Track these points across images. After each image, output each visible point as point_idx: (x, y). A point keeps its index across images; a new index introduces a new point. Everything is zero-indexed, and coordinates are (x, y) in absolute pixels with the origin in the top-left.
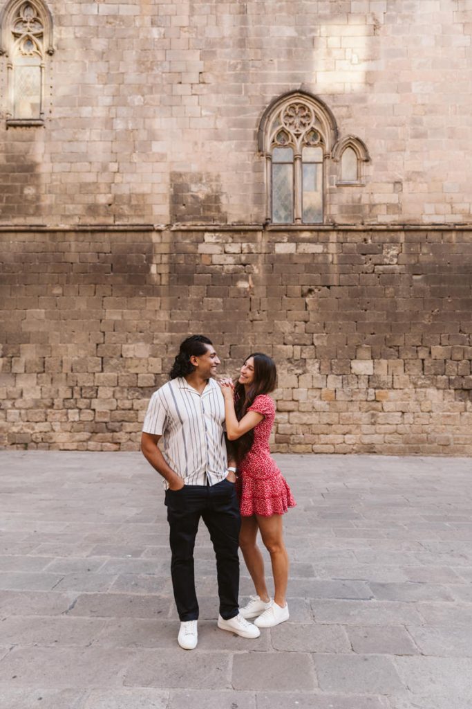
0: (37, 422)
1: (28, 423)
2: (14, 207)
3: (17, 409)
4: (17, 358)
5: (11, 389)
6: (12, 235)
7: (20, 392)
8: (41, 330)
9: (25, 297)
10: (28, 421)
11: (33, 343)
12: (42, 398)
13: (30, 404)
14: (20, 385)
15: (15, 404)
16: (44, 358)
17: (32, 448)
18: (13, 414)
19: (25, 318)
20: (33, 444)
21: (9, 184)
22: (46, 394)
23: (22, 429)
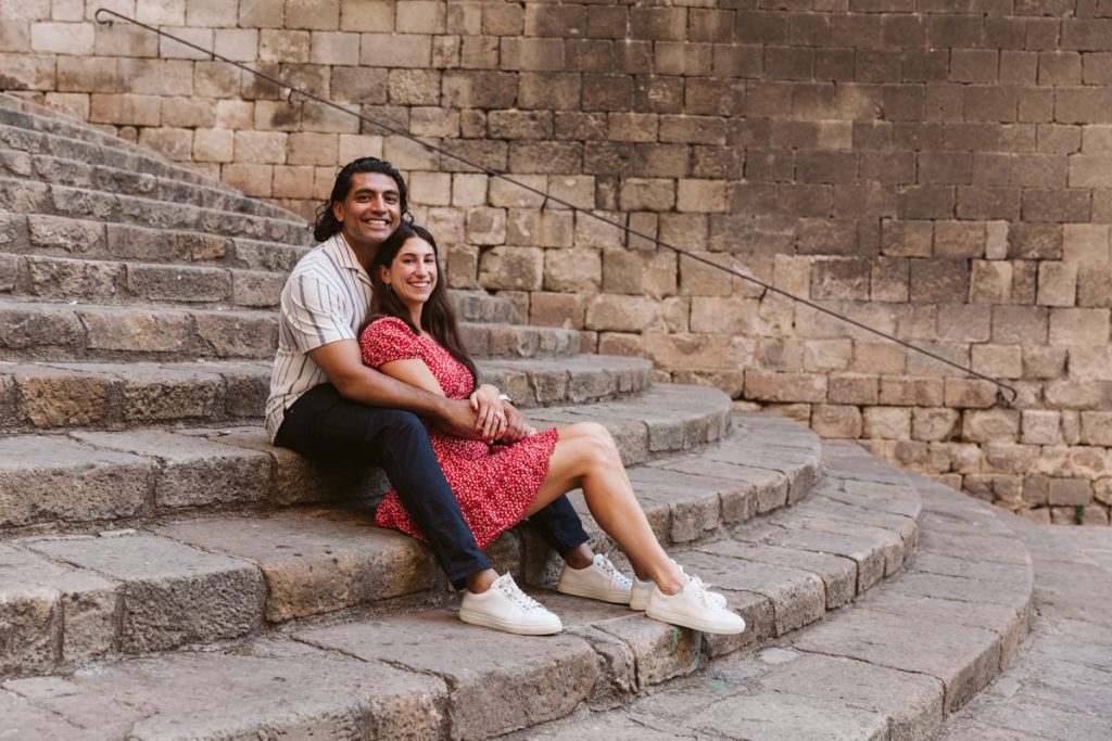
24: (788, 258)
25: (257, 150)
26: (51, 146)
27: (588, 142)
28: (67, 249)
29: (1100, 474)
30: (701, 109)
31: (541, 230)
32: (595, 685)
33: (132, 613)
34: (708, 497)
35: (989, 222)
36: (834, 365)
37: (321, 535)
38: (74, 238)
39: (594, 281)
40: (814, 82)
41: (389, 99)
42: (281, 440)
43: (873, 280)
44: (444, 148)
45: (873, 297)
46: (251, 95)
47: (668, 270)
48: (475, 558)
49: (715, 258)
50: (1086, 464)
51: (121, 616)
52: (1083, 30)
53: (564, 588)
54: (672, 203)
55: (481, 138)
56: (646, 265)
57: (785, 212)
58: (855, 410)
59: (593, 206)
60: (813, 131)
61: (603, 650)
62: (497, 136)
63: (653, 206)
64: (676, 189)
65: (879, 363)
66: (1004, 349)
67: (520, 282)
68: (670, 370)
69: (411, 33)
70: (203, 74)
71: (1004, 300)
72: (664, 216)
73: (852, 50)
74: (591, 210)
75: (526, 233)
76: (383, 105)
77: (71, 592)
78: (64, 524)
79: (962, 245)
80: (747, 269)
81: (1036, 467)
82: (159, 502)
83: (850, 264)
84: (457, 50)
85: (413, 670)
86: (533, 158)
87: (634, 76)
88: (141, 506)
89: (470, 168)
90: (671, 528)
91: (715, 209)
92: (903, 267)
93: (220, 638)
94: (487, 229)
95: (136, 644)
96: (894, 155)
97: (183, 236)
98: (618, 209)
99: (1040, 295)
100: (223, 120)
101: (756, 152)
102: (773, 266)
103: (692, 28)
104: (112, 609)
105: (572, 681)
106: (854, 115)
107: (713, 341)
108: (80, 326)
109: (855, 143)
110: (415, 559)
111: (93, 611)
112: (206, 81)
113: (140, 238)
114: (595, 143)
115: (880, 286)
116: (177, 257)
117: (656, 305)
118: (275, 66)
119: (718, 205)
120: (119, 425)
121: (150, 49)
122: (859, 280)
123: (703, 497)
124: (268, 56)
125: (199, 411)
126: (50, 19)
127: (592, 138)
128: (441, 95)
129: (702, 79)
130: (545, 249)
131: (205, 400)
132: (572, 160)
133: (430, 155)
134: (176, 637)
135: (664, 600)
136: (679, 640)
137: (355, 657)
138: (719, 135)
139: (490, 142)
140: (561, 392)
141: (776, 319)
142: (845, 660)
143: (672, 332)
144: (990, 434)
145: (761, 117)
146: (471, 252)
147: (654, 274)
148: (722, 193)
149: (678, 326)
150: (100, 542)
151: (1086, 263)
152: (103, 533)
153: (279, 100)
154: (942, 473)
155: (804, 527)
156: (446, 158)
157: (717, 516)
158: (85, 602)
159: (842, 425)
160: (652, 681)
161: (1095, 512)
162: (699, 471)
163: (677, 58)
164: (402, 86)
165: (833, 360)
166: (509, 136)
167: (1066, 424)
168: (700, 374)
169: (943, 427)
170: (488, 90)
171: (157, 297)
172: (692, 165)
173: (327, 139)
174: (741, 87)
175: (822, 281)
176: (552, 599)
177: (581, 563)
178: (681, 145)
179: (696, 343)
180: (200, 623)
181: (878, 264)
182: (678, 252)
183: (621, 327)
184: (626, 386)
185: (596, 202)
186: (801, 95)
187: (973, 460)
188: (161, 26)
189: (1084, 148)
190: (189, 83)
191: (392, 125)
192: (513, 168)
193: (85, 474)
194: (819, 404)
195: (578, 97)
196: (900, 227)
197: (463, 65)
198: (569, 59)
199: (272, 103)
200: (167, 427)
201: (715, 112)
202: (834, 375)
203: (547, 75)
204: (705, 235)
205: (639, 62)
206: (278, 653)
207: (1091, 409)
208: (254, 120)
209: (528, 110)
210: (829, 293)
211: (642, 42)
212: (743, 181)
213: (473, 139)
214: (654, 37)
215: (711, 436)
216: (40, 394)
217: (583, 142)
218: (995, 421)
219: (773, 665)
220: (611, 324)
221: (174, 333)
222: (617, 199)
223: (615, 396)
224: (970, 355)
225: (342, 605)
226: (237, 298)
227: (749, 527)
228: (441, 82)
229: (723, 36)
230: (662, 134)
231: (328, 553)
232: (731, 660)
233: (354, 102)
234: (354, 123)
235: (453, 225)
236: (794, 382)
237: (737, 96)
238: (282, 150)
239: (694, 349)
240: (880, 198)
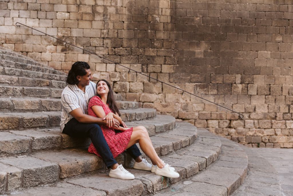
0: (265, 129)
1: (259, 129)
3: (252, 119)
4: (252, 85)
5: (248, 106)
7: (253, 108)
8: (268, 66)
9: (257, 42)
10: (259, 128)
11: (262, 75)
12: (269, 112)
13: (261, 116)
14: (254, 103)
15: (251, 116)
16: (270, 85)
17: (263, 146)
18: (249, 123)
20: (263, 143)
22: (271, 109)
23: (255, 133)
24: (189, 84)
25: (57, 58)
26: (4, 57)
27: (140, 56)
28: (8, 84)
29: (264, 135)
30: (167, 48)
31: (129, 77)
32: (143, 192)
33: (26, 177)
34: (170, 143)
35: (236, 75)
36: (200, 110)
37: (74, 156)
38: (10, 81)
39: (142, 90)
40: (194, 41)
41: (90, 45)
42: (64, 132)
43: (209, 89)
44: (104, 57)
45: (209, 93)
46: (56, 44)
47: (160, 87)
48: (113, 161)
49: (171, 84)
50: (260, 133)
51: (23, 178)
52: (257, 29)
53: (135, 167)
54: (160, 71)
55: (113, 55)
56: (154, 86)
57: (187, 72)
58: (205, 121)
59: (141, 71)
60: (194, 53)
61: (145, 183)
62: (117, 54)
63: (156, 71)
64: (161, 67)
65: (210, 109)
66: (240, 105)
67: (123, 90)
68: (160, 111)
69: (96, 29)
70: (43, 39)
71: (240, 93)
72: (159, 74)
73: (203, 33)
74: (141, 72)
75: (125, 78)
76: (89, 47)
77: (10, 173)
78: (7, 154)
79: (230, 80)
80: (179, 86)
81: (248, 134)
82: (33, 148)
83: (203, 85)
84: (107, 33)
85: (97, 190)
86: (126, 60)
87: (151, 40)
88: (28, 150)
89: (111, 62)
90: (161, 152)
91: (171, 72)
92: (216, 86)
93: (48, 183)
94: (115, 77)
95: (27, 185)
96: (213, 59)
97: (39, 80)
98: (147, 72)
99: (249, 92)
100: (49, 50)
101: (181, 58)
102: (185, 86)
103: (165, 28)
104: (20, 177)
105: (137, 191)
106: (204, 49)
107: (171, 104)
108: (12, 104)
109: (204, 56)
110: (98, 161)
111: (16, 177)
112: (44, 41)
113: (27, 81)
114: (142, 56)
115: (211, 90)
116: (37, 85)
117: (157, 96)
118: (62, 37)
119: (171, 71)
120: (22, 129)
121: (30, 32)
122: (206, 89)
123: (169, 143)
125: (43, 125)
126: (4, 25)
127: (140, 55)
128: (103, 44)
129: (167, 40)
130: (130, 82)
131: (44, 122)
132: (136, 60)
133: (101, 59)
134: (37, 183)
135: (160, 170)
136: (163, 180)
137: (83, 187)
138: (172, 54)
139: (115, 56)
140: (134, 118)
141: (186, 99)
142: (204, 183)
143: (161, 102)
144: (238, 126)
145: (182, 50)
146: (111, 83)
147: (156, 88)
148: (173, 68)
149: (162, 101)
150: (17, 159)
151: (259, 85)
152: (18, 157)
153: (63, 45)
154: (226, 136)
155: (193, 150)
156: (105, 60)
157: (172, 148)
158: (13, 175)
159: (202, 125)
160: (157, 190)
161: (262, 144)
162: (168, 137)
163: (161, 35)
164: (94, 42)
165: (200, 109)
166: (120, 54)
167: (255, 123)
168: (168, 112)
169: (226, 125)
170: (115, 43)
171: (32, 96)
172: (165, 61)
173: (75, 55)
174: (177, 42)
175: (197, 89)
176: (132, 170)
177: (139, 161)
178: (162, 56)
179: (167, 105)
180: (43, 179)
181: (210, 85)
182: (162, 83)
183: (148, 101)
184: (150, 116)
185: (142, 70)
186: (191, 44)
187: (233, 132)
188: (32, 27)
189: (258, 57)
190: (40, 41)
191: (91, 52)
192: (122, 62)
193: (13, 142)
194: (196, 119)
195: (137, 45)
196: (215, 76)
197: (109, 37)
198: (135, 35)
199: (61, 46)
200: (35, 129)
201: (171, 48)
202: (200, 112)
203: (130, 39)
204: (169, 78)
205: (152, 36)
206: (63, 186)
207: (261, 119)
208: (56, 50)
209: (125, 48)
210: (199, 92)
211: (153, 31)
212: (178, 65)
213: (111, 55)
214: (155, 30)
215: (171, 128)
216: (2, 121)
217: (139, 56)
218: (238, 123)
219: (186, 185)
220: (146, 100)
221: (36, 105)
222: (147, 70)
223: (147, 119)
224: (232, 107)
225: (79, 173)
226: (52, 96)
227: (180, 150)
228: (103, 41)
229: (172, 30)
230: (158, 54)
231: (76, 160)
232: (176, 184)
233: (82, 46)
234: (82, 51)
235: (107, 76)
236: (190, 114)
237: (176, 44)
238: (64, 58)
239: (166, 106)
240: (210, 69)
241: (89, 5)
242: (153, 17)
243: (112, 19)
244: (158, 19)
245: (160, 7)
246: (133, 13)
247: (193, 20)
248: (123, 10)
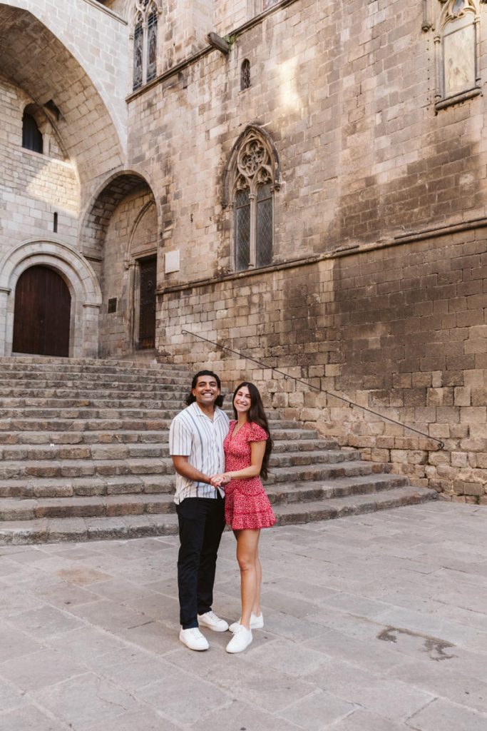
1: (477, 469)
2: (448, 204)
3: (463, 451)
4: (460, 388)
5: (455, 426)
6: (447, 239)
7: (465, 429)
9: (467, 311)
10: (477, 467)
11: (480, 368)
13: (480, 446)
14: (466, 422)
15: (461, 445)
18: (459, 458)
19: (468, 338)
20: (486, 497)
21: (442, 178)
23: (471, 477)
24: (360, 391)
29: (486, 482)
30: (331, 339)
31: (287, 386)
35: (433, 372)
36: (378, 433)
39: (302, 403)
40: (366, 324)
41: (247, 347)
44: (261, 361)
45: (391, 405)
47: (323, 398)
49: (337, 394)
50: (479, 477)
52: (466, 287)
54: (324, 374)
55: (270, 357)
56: (316, 397)
57: (359, 374)
58: (386, 450)
60: (366, 342)
63: (319, 375)
64: (324, 368)
65: (393, 433)
66: (442, 425)
67: (281, 405)
68: (325, 435)
69: (252, 325)
71: (440, 404)
72: (321, 379)
73: (379, 309)
74: (300, 379)
75: (282, 388)
79: (422, 382)
81: (458, 477)
83: (382, 392)
84: (263, 328)
86: (284, 362)
87: (311, 330)
91: (337, 375)
92: (401, 393)
94: (272, 387)
96: (395, 349)
99: (455, 401)
101: (349, 352)
102: (356, 395)
103: (327, 310)
106: (381, 334)
107: (337, 424)
109: (382, 345)
115: (393, 401)
117: (320, 411)
119: (337, 373)
122: (385, 399)
124: (219, 338)
126: (175, 335)
127: (300, 353)
128: (260, 344)
129: (331, 328)
130: (288, 393)
132: (294, 361)
138: (337, 347)
141: (358, 415)
143: (325, 421)
144: (439, 462)
145: (350, 339)
147: (319, 400)
148: (339, 368)
149: (327, 418)
151: (474, 387)
154: (421, 478)
156: (261, 365)
159: (381, 457)
161: (485, 499)
163: (323, 322)
164: (250, 342)
165: (378, 431)
166: (278, 355)
167: (470, 458)
168: (334, 436)
169: (419, 459)
170: (272, 340)
172: (329, 359)
174: (343, 329)
175: (372, 400)
178: (325, 353)
181: (392, 392)
182: (326, 393)
183: (310, 419)
185: (302, 376)
186: (363, 329)
187: (433, 473)
188: (196, 333)
189: (470, 337)
192: (279, 366)
194: (373, 448)
195: (295, 339)
196: (399, 377)
198: (292, 327)
199: (220, 352)
201: (335, 339)
202: (379, 436)
203: (287, 333)
204: (334, 384)
205: (312, 325)
207: (481, 451)
209: (282, 345)
211: (313, 317)
212: (346, 363)
213: (268, 357)
214: (316, 315)
217: (297, 355)
218: (439, 456)
220: (307, 418)
222: (308, 374)
224: (428, 429)
228: (259, 340)
229: (337, 311)
230: (319, 349)
233: (238, 350)
236: (364, 439)
237: (342, 332)
238: (222, 366)
239: (331, 427)
240: (391, 366)
241: (245, 296)
242: (312, 296)
243: (268, 309)
244: (318, 299)
245: (321, 281)
246: (289, 297)
247: (363, 292)
248: (278, 294)
